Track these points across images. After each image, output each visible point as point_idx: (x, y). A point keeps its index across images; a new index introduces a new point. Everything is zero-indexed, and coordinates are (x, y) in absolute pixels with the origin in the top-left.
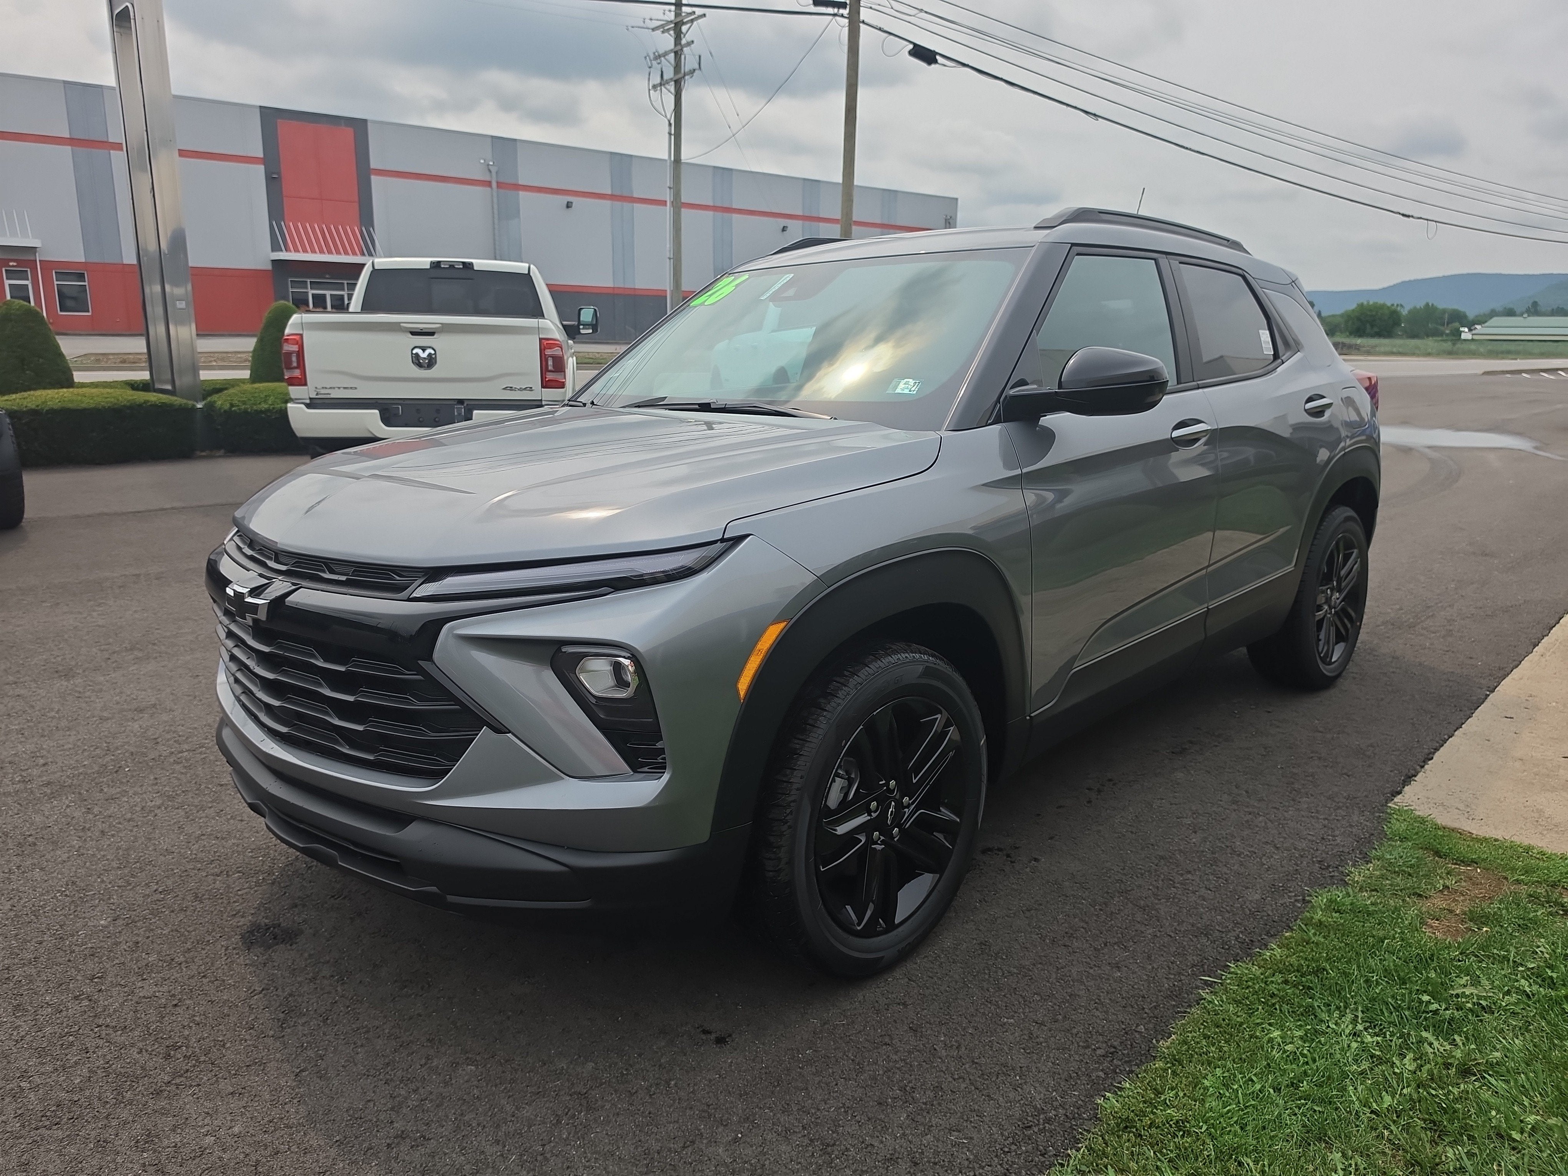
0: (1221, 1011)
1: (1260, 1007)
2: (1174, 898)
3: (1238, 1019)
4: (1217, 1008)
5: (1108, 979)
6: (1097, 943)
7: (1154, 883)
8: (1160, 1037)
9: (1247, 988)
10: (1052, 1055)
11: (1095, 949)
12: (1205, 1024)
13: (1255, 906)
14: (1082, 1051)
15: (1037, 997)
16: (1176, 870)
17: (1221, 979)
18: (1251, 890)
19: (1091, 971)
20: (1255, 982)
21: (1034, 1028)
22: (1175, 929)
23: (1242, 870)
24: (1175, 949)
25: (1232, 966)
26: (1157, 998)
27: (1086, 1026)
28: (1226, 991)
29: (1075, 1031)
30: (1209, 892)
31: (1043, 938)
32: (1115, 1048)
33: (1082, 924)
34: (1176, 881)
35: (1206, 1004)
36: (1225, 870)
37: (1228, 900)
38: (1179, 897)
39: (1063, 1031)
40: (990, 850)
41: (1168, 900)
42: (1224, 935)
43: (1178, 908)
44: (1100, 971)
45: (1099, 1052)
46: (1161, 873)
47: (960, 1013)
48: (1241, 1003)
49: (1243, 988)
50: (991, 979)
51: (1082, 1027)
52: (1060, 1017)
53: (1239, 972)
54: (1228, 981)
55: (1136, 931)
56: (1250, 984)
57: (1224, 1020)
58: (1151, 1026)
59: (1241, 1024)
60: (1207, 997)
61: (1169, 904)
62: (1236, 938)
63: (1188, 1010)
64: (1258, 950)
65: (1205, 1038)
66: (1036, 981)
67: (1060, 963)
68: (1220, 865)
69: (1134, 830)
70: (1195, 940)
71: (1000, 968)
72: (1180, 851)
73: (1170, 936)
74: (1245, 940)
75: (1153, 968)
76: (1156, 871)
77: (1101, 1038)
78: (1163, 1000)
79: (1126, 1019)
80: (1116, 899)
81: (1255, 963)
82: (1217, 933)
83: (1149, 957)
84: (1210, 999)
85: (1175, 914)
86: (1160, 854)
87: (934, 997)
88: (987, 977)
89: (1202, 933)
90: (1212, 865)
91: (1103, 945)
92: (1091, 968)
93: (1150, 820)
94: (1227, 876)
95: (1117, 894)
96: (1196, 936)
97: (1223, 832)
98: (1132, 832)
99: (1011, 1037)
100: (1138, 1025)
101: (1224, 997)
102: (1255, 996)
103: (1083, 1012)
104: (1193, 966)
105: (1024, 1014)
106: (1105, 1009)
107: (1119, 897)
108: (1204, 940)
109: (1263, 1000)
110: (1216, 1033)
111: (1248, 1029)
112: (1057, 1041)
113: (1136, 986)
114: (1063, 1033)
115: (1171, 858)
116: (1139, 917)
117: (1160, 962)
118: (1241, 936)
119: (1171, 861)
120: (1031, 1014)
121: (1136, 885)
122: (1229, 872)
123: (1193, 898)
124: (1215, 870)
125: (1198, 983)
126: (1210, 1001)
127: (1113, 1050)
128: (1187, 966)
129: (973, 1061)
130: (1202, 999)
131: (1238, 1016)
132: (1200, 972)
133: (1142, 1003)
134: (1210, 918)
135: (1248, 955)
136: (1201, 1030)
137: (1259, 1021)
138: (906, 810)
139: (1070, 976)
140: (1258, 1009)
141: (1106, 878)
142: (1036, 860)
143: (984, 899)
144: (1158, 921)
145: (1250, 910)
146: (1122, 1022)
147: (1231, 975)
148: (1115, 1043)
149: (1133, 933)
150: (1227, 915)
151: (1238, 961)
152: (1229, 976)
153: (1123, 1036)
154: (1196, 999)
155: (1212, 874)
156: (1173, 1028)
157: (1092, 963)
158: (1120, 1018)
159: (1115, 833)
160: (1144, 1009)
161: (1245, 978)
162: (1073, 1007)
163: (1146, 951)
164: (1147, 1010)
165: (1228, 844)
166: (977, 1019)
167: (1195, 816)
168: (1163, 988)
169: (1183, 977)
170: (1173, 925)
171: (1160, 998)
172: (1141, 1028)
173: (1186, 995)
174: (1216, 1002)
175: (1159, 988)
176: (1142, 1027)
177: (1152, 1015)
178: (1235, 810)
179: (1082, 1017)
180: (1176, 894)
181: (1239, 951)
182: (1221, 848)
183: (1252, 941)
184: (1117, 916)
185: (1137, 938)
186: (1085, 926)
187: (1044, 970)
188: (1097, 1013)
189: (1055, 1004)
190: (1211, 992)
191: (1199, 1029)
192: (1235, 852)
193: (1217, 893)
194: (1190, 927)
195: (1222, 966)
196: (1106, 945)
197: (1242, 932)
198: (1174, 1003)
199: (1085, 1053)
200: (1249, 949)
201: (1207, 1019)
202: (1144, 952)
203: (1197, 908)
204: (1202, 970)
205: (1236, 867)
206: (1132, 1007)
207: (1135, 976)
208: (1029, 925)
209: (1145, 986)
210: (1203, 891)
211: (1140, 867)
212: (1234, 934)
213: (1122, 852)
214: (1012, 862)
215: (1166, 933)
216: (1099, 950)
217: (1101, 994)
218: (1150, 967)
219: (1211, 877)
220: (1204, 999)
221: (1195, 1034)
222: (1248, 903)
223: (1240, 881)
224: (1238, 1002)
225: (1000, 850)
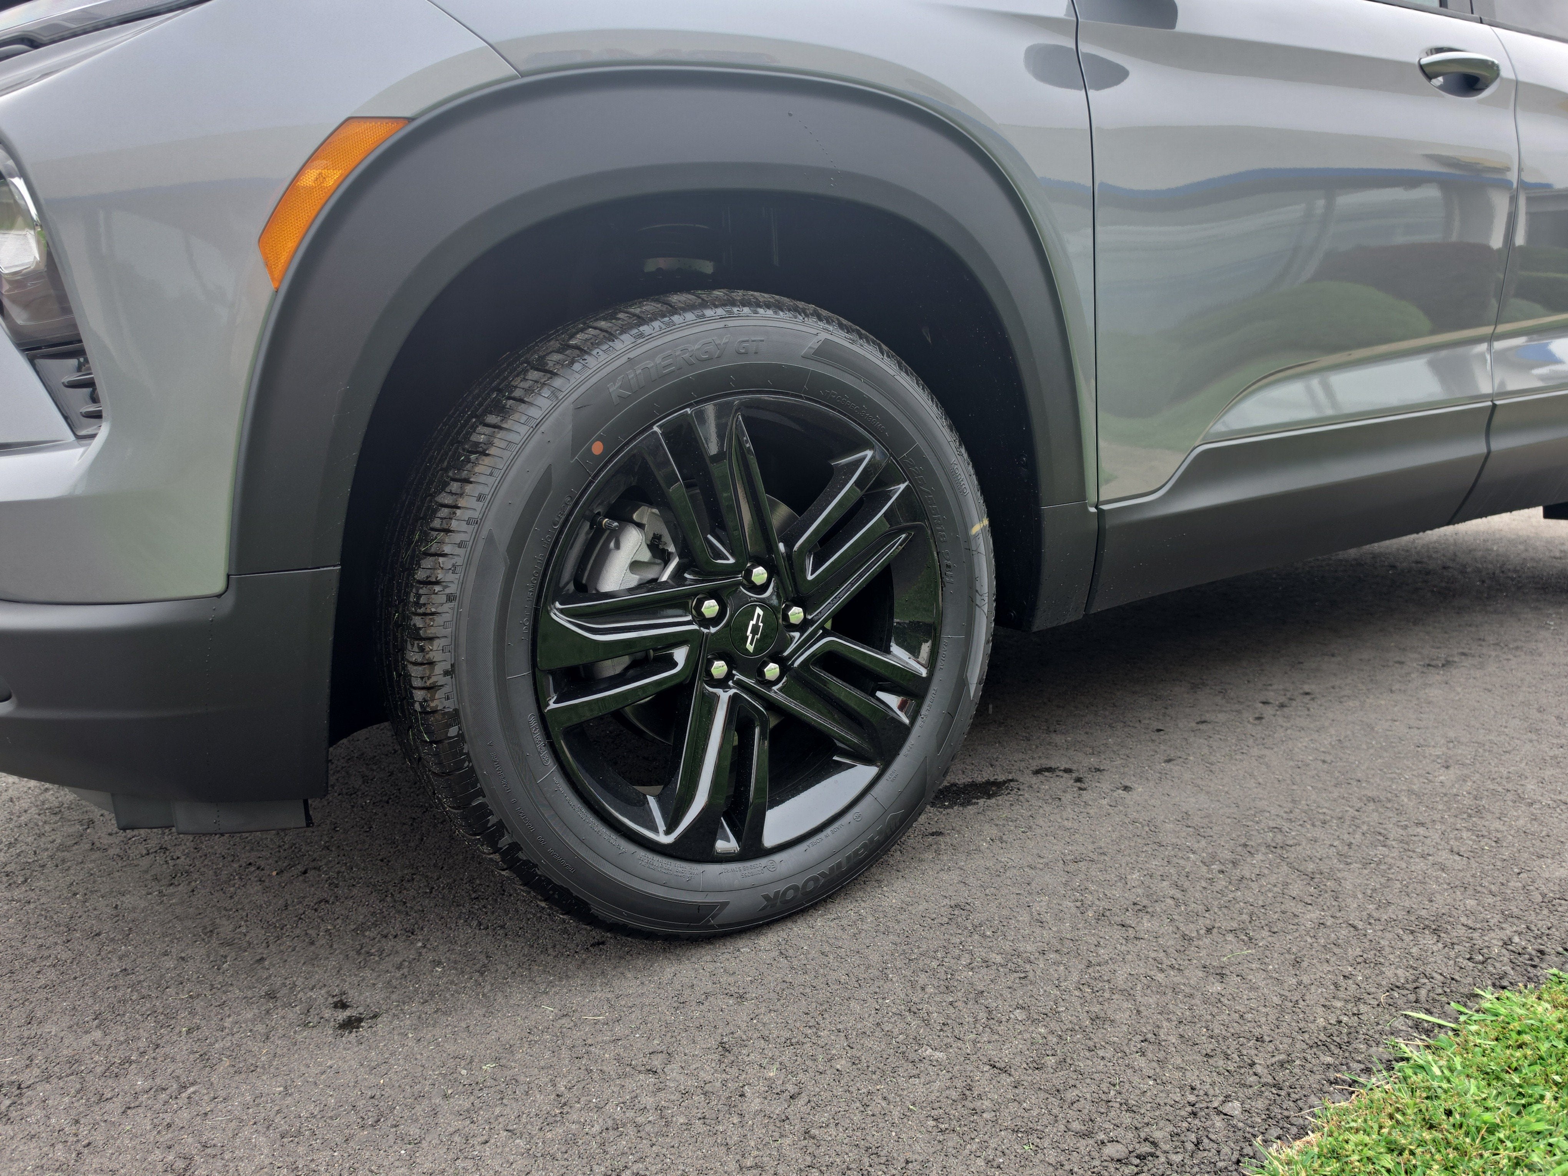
0: (1445, 1092)
1: (1549, 1095)
2: (1379, 863)
3: (1487, 1116)
4: (1435, 1084)
5: (1191, 996)
6: (1191, 926)
7: (1346, 836)
8: (1275, 1132)
9: (1520, 1046)
10: (993, 1143)
11: (1184, 936)
12: (1399, 1116)
13: (1557, 888)
14: (1070, 1141)
15: (1019, 1014)
16: (1394, 820)
17: (1456, 1020)
18: (1549, 861)
19: (1160, 977)
20: (1542, 1035)
21: (983, 1079)
22: (1370, 916)
23: (1535, 827)
24: (1358, 951)
25: (1489, 996)
26: (1292, 1044)
27: (1104, 1086)
28: (1465, 1047)
29: (1071, 1095)
30: (1457, 858)
31: (1082, 908)
32: (1154, 1144)
33: (1172, 892)
34: (1391, 836)
35: (1409, 1072)
36: (1497, 824)
37: (1496, 874)
38: (1390, 861)
39: (1046, 1091)
40: (1050, 770)
41: (1365, 865)
42: (1476, 935)
43: (1383, 880)
44: (1178, 979)
45: (1111, 1150)
46: (1364, 823)
47: (840, 1026)
48: (1498, 1078)
49: (1508, 1047)
50: (942, 970)
51: (1094, 1087)
52: (1051, 1061)
53: (1502, 1011)
54: (1474, 1028)
55: (1283, 912)
56: (1527, 1038)
57: (1449, 1113)
58: (1260, 1104)
59: (1492, 1129)
60: (1415, 1055)
61: (1366, 872)
62: (1505, 944)
63: (1361, 1080)
64: (1555, 971)
65: (1391, 1151)
66: (1031, 983)
67: (1098, 955)
68: (1489, 816)
69: (1328, 758)
70: (1408, 938)
71: (971, 953)
72: (1411, 792)
73: (1354, 927)
74: (1524, 948)
75: (1300, 983)
76: (1354, 818)
77: (1127, 1119)
78: (1304, 1051)
79: (1203, 1082)
80: (1259, 857)
81: (1546, 996)
82: (1462, 931)
83: (1297, 963)
84: (1421, 1062)
85: (1374, 890)
86: (1370, 794)
87: (808, 990)
88: (934, 964)
89: (1426, 927)
90: (1470, 816)
91: (1202, 932)
92: (1162, 970)
93: (1364, 746)
94: (1499, 835)
95: (1263, 849)
96: (1412, 932)
97: (1502, 769)
98: (1324, 762)
99: (921, 1089)
100: (1227, 1099)
101: (1458, 1060)
102: (1537, 1068)
103: (1108, 1055)
104: (1394, 987)
105: (975, 1042)
106: (1161, 1055)
107: (1266, 854)
108: (1428, 940)
109: (1557, 1078)
110: (1422, 1143)
111: (1509, 1144)
112: (1021, 1112)
113: (1249, 1016)
114: (1042, 1095)
115: (1389, 801)
116: (1296, 889)
117: (1319, 974)
118: (1516, 939)
119: (1389, 805)
120: (990, 1046)
121: (1307, 838)
122: (1505, 828)
123: (1419, 865)
124: (1475, 825)
125: (1399, 1023)
126: (1422, 1067)
127: (1146, 1148)
128: (1379, 985)
129: (807, 1132)
130: (1402, 1059)
131: (1487, 1109)
132: (1408, 1002)
133: (1253, 1052)
134: (1449, 900)
135: (1530, 979)
136: (1385, 1131)
137: (1541, 1126)
138: (797, 635)
139: (1109, 981)
140: (1542, 1097)
141: (1249, 823)
142: (1126, 788)
143: (1001, 838)
144: (1336, 899)
145: (1544, 895)
146: (1193, 1089)
147: (1481, 1016)
148: (1158, 1135)
149: (1276, 916)
150: (1490, 900)
151: (1504, 988)
152: (1476, 1017)
153: (1184, 1119)
154: (1386, 1056)
155: (1468, 830)
156: (1314, 1116)
157: (1167, 962)
158: (1192, 1078)
159: (1292, 759)
160: (1252, 1064)
161: (1516, 1025)
162: (1091, 1044)
163: (1294, 950)
164: (1259, 1069)
165: (1509, 786)
166: (868, 1042)
167: (1451, 745)
168: (1312, 1026)
169: (1363, 1008)
170: (1365, 909)
171: (1299, 1045)
172: (1234, 1108)
173: (1363, 1047)
174: (1436, 1070)
175: (1302, 1025)
176: (1237, 1104)
177: (1270, 1080)
178: (1531, 741)
179: (1101, 1068)
180: (1384, 856)
181: (1508, 969)
182: (1494, 793)
183: (1542, 952)
184: (1252, 884)
185: (1280, 925)
186: (1178, 895)
187: (1059, 963)
188: (1141, 1062)
189: (1052, 1032)
190: (1428, 1047)
191: (1381, 1127)
192: (1524, 799)
193: (1472, 861)
194: (1401, 914)
195: (1463, 995)
196: (1209, 931)
197: (1520, 933)
198: (1329, 1060)
199: (1076, 1150)
200: (1535, 966)
201: (1406, 1105)
202: (1289, 951)
203: (1425, 883)
204: (1412, 997)
205: (1521, 822)
206: (1227, 1057)
207: (1252, 995)
208: (1066, 884)
209: (1272, 1018)
210: (1444, 856)
211: (1324, 810)
212: (1504, 935)
213: (1295, 787)
214: (1080, 789)
215: (1346, 922)
216: (1191, 939)
217: (1165, 1024)
218: (1294, 981)
219: (1465, 835)
220: (1407, 1059)
221: (1367, 1139)
222: (1539, 883)
223: (1528, 844)
224: (1489, 1076)
225: (1068, 771)
